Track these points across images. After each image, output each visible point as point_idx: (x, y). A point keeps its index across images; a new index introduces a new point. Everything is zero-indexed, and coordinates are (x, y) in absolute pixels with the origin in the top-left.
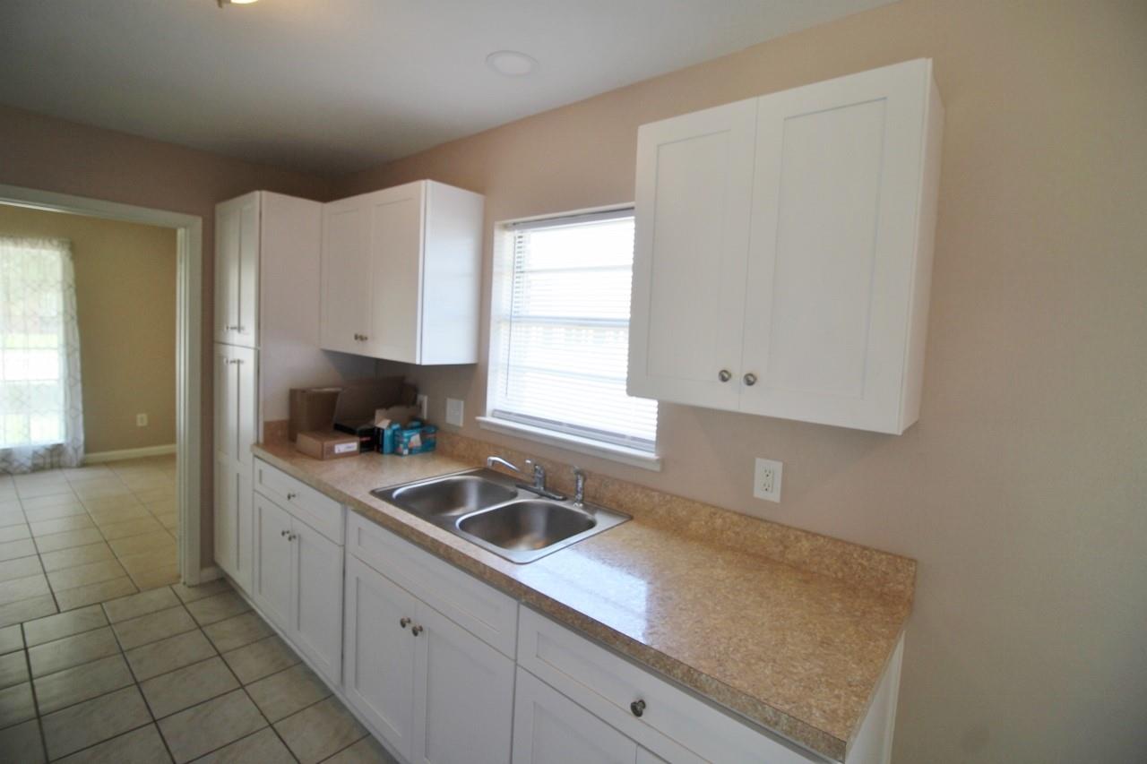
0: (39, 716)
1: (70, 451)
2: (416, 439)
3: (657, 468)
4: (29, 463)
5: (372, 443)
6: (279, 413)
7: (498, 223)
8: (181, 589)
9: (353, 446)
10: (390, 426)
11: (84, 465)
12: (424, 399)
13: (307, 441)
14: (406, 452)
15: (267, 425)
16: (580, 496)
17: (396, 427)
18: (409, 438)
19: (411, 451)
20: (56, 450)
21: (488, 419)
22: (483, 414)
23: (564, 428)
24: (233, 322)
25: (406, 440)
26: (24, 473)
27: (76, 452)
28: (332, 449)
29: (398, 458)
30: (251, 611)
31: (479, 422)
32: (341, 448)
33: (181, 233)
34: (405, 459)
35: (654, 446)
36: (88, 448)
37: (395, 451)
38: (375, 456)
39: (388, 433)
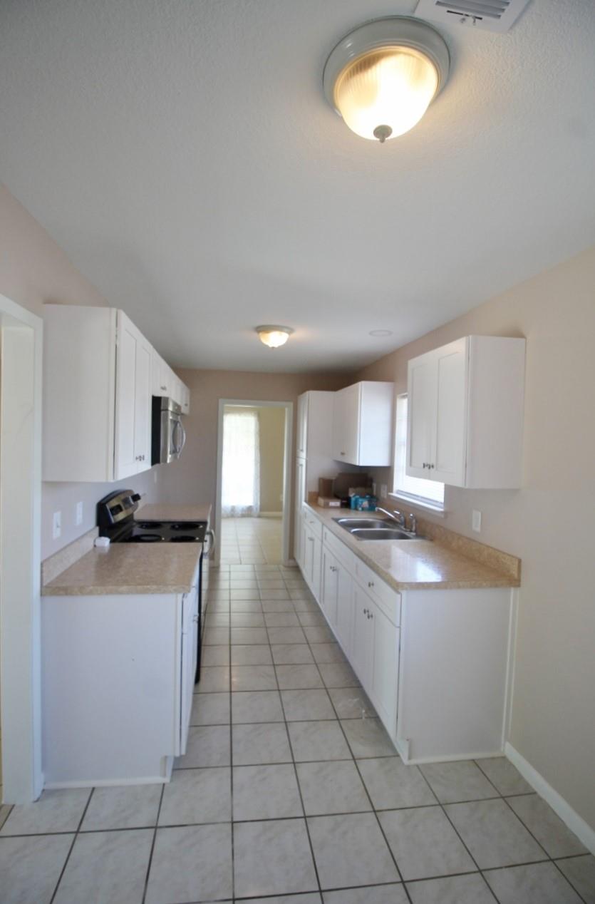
0: (230, 589)
1: (255, 509)
2: (366, 503)
3: (443, 516)
4: (240, 513)
5: (346, 504)
6: (315, 488)
7: (398, 396)
8: (281, 567)
9: (338, 503)
10: (354, 496)
11: (259, 517)
12: (375, 485)
13: (321, 501)
14: (360, 509)
15: (310, 493)
16: (414, 529)
17: (357, 497)
18: (362, 502)
19: (363, 509)
20: (250, 508)
21: (394, 494)
22: (392, 492)
23: (419, 498)
24: (301, 448)
25: (360, 503)
26: (239, 517)
27: (256, 511)
28: (328, 504)
29: (357, 512)
30: (303, 580)
31: (390, 496)
32: (333, 504)
33: (286, 409)
34: (359, 512)
35: (442, 505)
36: (261, 509)
37: (356, 509)
38: (347, 510)
39: (353, 499)
